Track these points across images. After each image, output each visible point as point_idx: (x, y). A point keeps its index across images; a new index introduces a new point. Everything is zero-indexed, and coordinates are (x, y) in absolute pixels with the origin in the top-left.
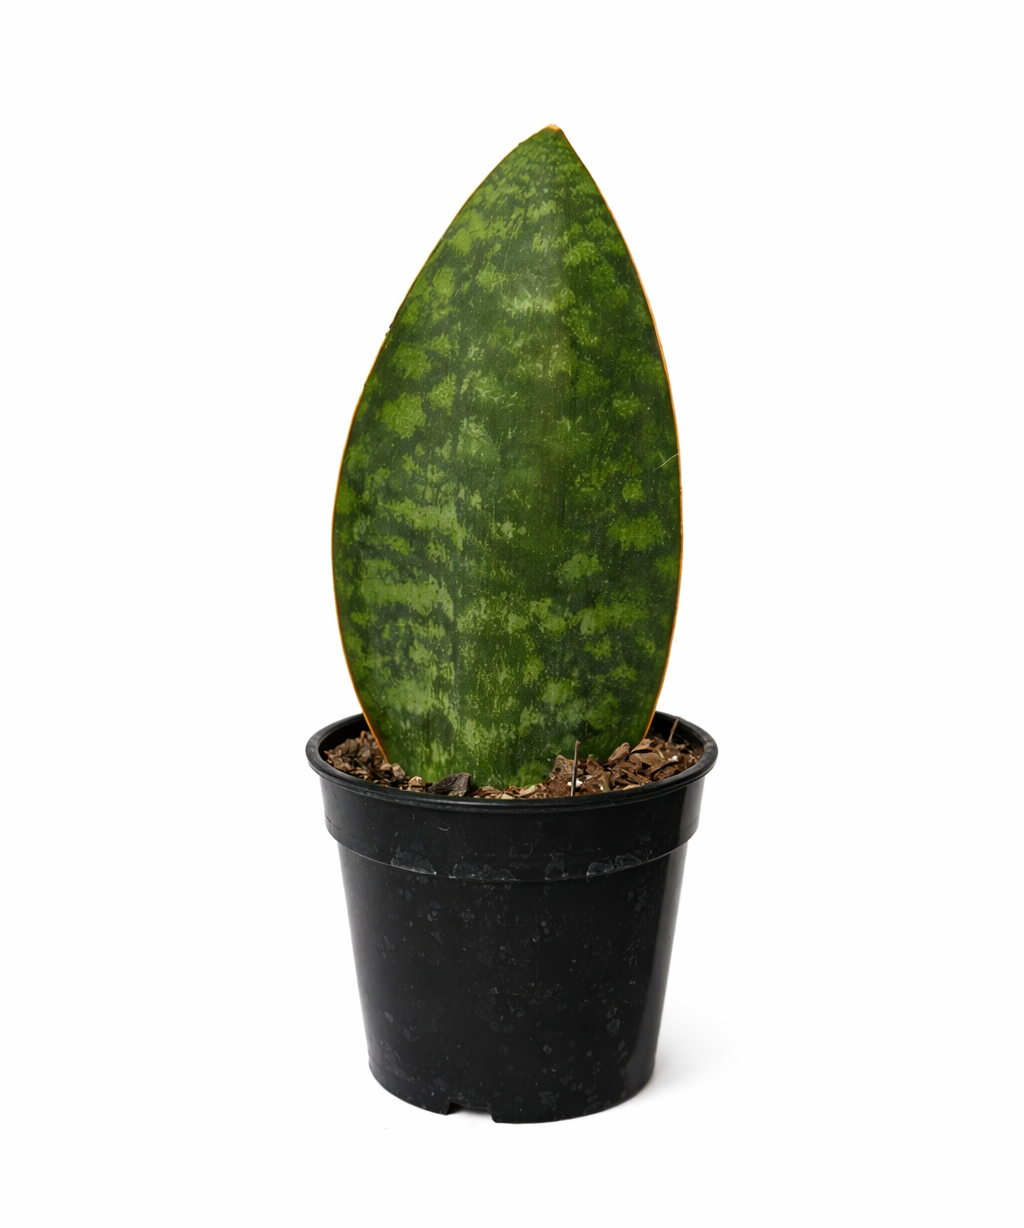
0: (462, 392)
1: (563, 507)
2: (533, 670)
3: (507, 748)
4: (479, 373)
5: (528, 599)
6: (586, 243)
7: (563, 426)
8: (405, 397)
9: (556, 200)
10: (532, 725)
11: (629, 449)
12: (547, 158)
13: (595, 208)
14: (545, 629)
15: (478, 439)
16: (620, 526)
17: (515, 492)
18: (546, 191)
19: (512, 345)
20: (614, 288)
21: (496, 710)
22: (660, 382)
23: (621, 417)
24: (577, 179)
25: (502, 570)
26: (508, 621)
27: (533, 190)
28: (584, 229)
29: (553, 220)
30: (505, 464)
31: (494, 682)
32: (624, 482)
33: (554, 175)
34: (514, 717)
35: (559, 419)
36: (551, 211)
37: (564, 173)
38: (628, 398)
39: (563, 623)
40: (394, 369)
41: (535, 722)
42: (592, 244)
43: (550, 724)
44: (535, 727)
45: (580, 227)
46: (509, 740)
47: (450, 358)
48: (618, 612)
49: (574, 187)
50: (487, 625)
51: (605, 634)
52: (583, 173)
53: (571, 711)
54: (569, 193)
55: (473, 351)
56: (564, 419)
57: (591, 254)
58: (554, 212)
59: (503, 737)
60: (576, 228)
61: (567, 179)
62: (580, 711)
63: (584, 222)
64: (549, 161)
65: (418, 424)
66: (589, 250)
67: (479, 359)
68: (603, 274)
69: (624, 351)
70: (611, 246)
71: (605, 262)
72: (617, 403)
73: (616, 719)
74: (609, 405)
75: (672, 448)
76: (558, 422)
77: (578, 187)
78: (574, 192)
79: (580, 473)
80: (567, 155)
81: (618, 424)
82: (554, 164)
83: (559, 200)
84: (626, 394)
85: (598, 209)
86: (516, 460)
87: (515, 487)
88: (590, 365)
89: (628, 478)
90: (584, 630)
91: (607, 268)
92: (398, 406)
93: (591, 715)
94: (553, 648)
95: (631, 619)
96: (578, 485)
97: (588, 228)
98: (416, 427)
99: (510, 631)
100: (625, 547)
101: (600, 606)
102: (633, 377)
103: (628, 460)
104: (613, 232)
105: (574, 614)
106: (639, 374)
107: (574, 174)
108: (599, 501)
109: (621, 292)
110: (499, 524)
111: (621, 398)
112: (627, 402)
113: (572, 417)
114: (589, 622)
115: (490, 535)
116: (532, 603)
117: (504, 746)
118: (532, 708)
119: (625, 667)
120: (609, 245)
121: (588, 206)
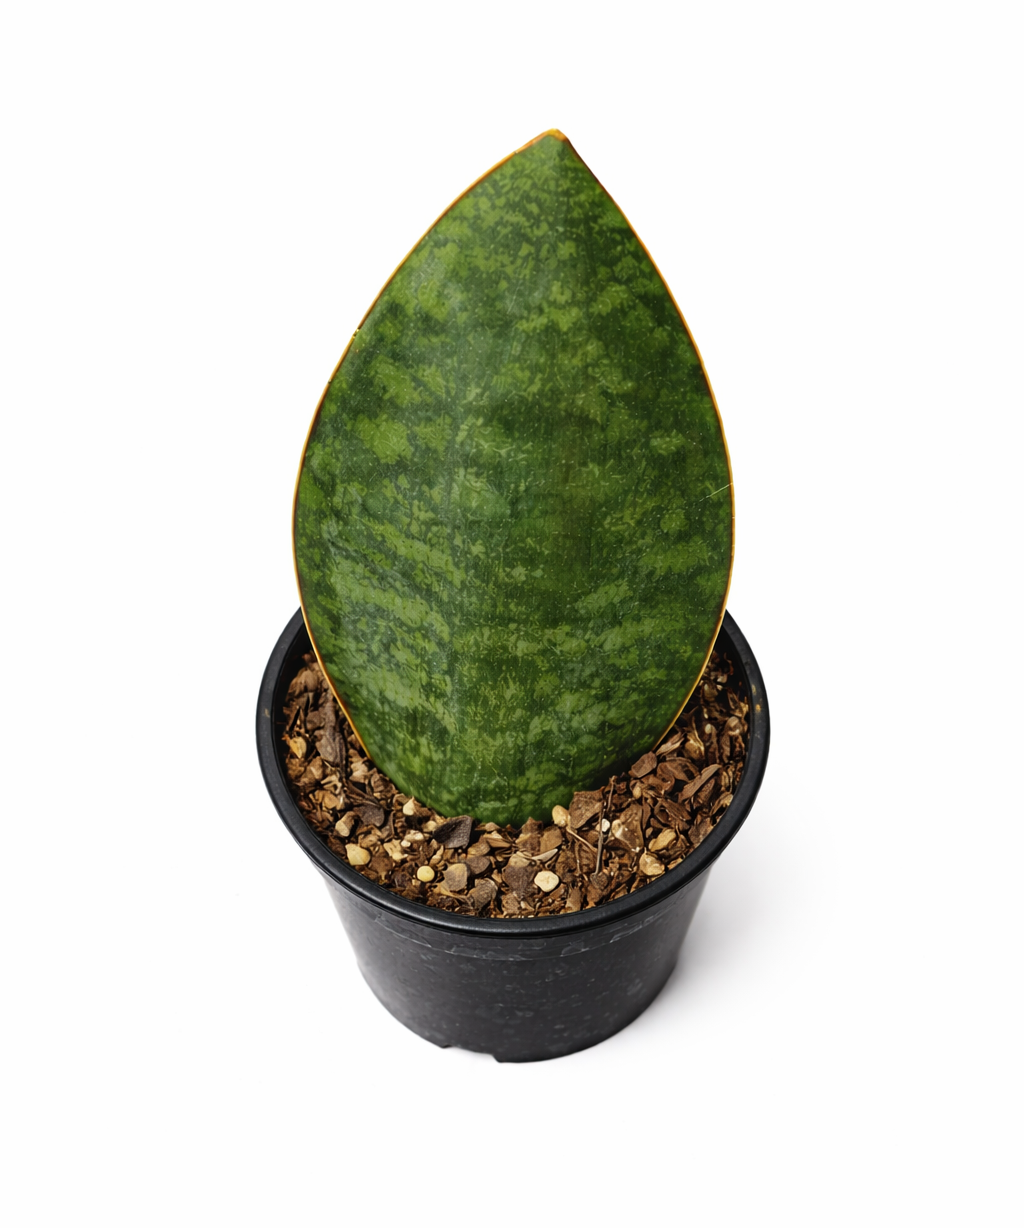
0: (459, 439)
1: (589, 548)
2: (544, 685)
3: (515, 753)
4: (480, 421)
5: (543, 627)
6: (617, 288)
7: (591, 472)
8: (386, 421)
9: (575, 240)
10: (543, 731)
11: (670, 484)
12: (558, 186)
13: (623, 243)
14: (561, 651)
15: (479, 493)
16: (656, 554)
17: (529, 540)
18: (561, 229)
19: (525, 390)
20: (652, 330)
21: (502, 721)
22: (709, 419)
23: (660, 455)
24: (598, 211)
25: (512, 606)
26: (516, 647)
27: (544, 227)
28: (613, 271)
29: (574, 266)
30: (515, 514)
31: (500, 697)
32: (663, 516)
33: (569, 210)
34: (524, 725)
35: (585, 464)
36: (571, 254)
37: (580, 205)
38: (669, 436)
39: (583, 644)
40: (370, 383)
41: (547, 728)
42: (623, 287)
43: (564, 729)
44: (547, 733)
45: (609, 270)
46: (517, 747)
47: (444, 396)
48: (648, 626)
49: (595, 222)
50: (491, 650)
51: (633, 646)
52: (604, 201)
53: (590, 716)
54: (590, 230)
55: (473, 392)
56: (591, 466)
57: (622, 299)
58: (575, 255)
59: (510, 745)
60: (603, 272)
61: (586, 215)
62: (600, 714)
63: (611, 263)
64: (560, 189)
65: (403, 454)
66: (621, 294)
67: (481, 403)
68: (638, 319)
69: (664, 392)
70: (645, 286)
71: (640, 306)
72: (655, 442)
73: (641, 712)
74: (646, 445)
75: (724, 478)
76: (584, 469)
77: (600, 221)
78: (597, 228)
79: (610, 514)
80: (583, 179)
81: (656, 461)
82: (567, 193)
83: (578, 240)
84: (668, 432)
85: (628, 245)
86: (530, 511)
87: (529, 535)
88: (623, 411)
89: (668, 510)
90: (608, 647)
91: (642, 312)
92: (378, 426)
93: (612, 714)
94: (570, 666)
95: (663, 630)
96: (607, 526)
97: (617, 269)
98: (399, 456)
99: (519, 654)
100: (660, 573)
101: (627, 624)
102: (676, 415)
103: (668, 493)
104: (647, 270)
105: (598, 635)
106: (683, 412)
107: (593, 204)
108: (632, 536)
109: (661, 335)
110: (508, 570)
111: (662, 437)
112: (668, 439)
113: (601, 462)
114: (613, 639)
115: (497, 578)
116: (546, 631)
117: (512, 752)
118: (543, 716)
119: (654, 670)
120: (643, 285)
121: (616, 243)
